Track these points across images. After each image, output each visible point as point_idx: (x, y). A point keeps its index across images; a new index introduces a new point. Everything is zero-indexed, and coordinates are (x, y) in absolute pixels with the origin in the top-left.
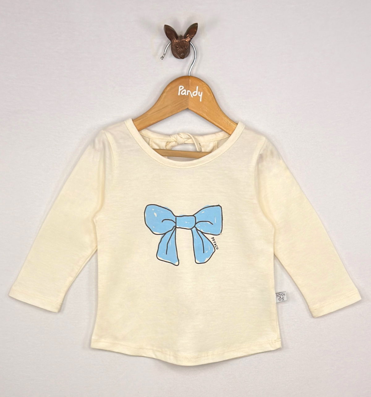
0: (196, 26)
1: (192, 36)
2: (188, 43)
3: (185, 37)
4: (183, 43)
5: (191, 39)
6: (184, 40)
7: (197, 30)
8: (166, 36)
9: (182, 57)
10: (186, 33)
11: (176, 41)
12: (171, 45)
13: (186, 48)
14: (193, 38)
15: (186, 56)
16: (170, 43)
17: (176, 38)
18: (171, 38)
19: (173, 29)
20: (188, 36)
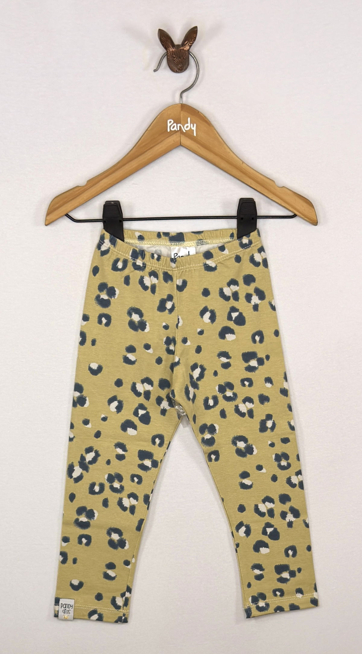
0: (196, 30)
1: (191, 44)
2: (186, 52)
3: (183, 44)
4: (181, 52)
5: (190, 46)
6: (182, 48)
7: (196, 35)
8: (161, 45)
11: (171, 49)
12: (166, 57)
14: (192, 46)
16: (166, 54)
18: (166, 47)
20: (187, 43)
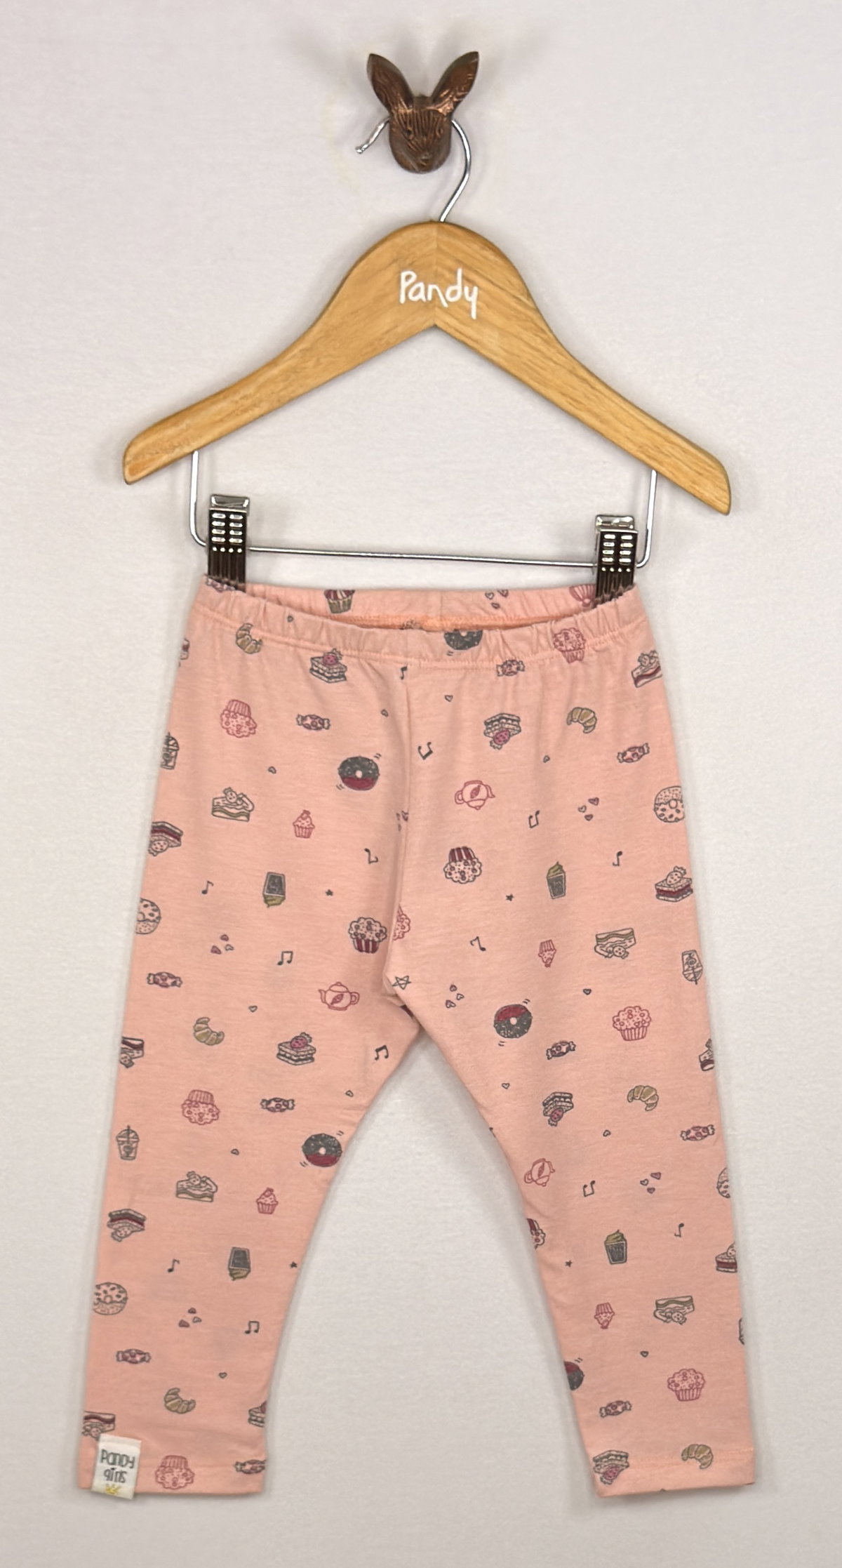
9: (423, 166)
10: (437, 87)
13: (438, 134)
15: (436, 162)
17: (406, 103)
19: (397, 70)
